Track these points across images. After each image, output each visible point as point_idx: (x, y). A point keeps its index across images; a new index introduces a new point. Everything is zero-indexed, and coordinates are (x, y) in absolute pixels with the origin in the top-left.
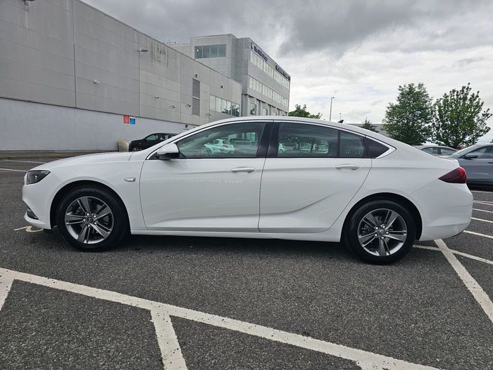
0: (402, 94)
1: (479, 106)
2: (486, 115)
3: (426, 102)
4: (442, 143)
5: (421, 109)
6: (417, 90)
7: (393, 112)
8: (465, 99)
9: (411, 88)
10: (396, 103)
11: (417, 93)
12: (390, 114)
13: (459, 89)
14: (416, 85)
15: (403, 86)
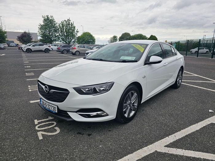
1: (74, 27)
2: (77, 32)
3: (56, 24)
4: (64, 42)
5: (54, 27)
7: (42, 28)
8: (69, 24)
9: (48, 17)
10: (42, 24)
11: (51, 20)
12: (40, 29)
13: (67, 20)
14: (49, 16)
15: (44, 16)
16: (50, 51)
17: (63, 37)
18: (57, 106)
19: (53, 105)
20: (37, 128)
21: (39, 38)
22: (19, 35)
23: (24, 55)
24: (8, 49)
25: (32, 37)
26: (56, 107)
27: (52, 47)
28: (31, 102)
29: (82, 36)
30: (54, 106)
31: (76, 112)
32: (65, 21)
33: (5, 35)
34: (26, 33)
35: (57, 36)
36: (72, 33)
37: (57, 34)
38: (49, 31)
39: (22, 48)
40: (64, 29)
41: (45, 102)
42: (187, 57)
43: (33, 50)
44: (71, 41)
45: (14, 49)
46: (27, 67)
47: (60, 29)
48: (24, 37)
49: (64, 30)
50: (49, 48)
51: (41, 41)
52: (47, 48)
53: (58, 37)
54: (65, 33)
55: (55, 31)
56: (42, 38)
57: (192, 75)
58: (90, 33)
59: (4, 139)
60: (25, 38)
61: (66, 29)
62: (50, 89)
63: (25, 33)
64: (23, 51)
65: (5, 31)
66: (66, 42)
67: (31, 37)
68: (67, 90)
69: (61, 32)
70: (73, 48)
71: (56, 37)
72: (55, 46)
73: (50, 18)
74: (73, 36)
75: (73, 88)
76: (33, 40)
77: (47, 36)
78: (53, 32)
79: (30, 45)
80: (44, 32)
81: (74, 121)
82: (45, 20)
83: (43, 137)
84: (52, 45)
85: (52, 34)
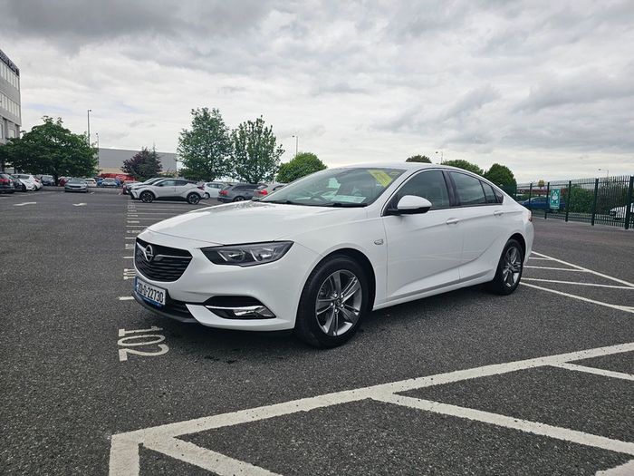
0: (196, 119)
1: (273, 140)
2: (280, 151)
3: (224, 131)
4: (244, 179)
5: (219, 139)
6: (212, 116)
7: (189, 139)
8: (260, 132)
9: (205, 113)
10: (190, 129)
11: (212, 120)
12: (184, 142)
13: (254, 121)
14: (210, 111)
15: (196, 110)
16: (200, 198)
17: (241, 166)
18: (167, 291)
19: (157, 289)
20: (120, 342)
21: (180, 166)
22: (130, 158)
23: (131, 205)
24: (96, 192)
25: (163, 163)
26: (164, 292)
27: (207, 189)
28: (122, 298)
29: (292, 162)
30: (161, 290)
31: (204, 304)
32: (249, 122)
33: (95, 156)
34: (147, 153)
35: (227, 163)
36: (266, 154)
37: (226, 158)
38: (205, 149)
39: (130, 189)
40: (244, 144)
41: (144, 284)
42: (594, 229)
43: (157, 196)
44: (261, 175)
45: (111, 193)
46: (133, 232)
47: (234, 144)
48: (139, 162)
49: (246, 147)
50: (199, 191)
51: (183, 173)
52: (193, 190)
53: (228, 165)
54: (248, 154)
55: (223, 149)
56: (185, 168)
57: (573, 268)
58: (315, 157)
59: (47, 355)
60: (144, 165)
61: (250, 144)
62: (155, 254)
63: (145, 152)
64: (133, 198)
65: (96, 146)
66: (247, 178)
67: (158, 162)
68: (187, 253)
69: (239, 150)
70: (260, 193)
71: (222, 164)
72: (217, 186)
73: (211, 115)
74: (268, 163)
75: (201, 249)
76: (164, 172)
77: (201, 162)
78: (216, 151)
79: (151, 184)
80: (193, 152)
81: (198, 325)
82: (198, 121)
83: (128, 357)
84: (209, 185)
85: (213, 155)
